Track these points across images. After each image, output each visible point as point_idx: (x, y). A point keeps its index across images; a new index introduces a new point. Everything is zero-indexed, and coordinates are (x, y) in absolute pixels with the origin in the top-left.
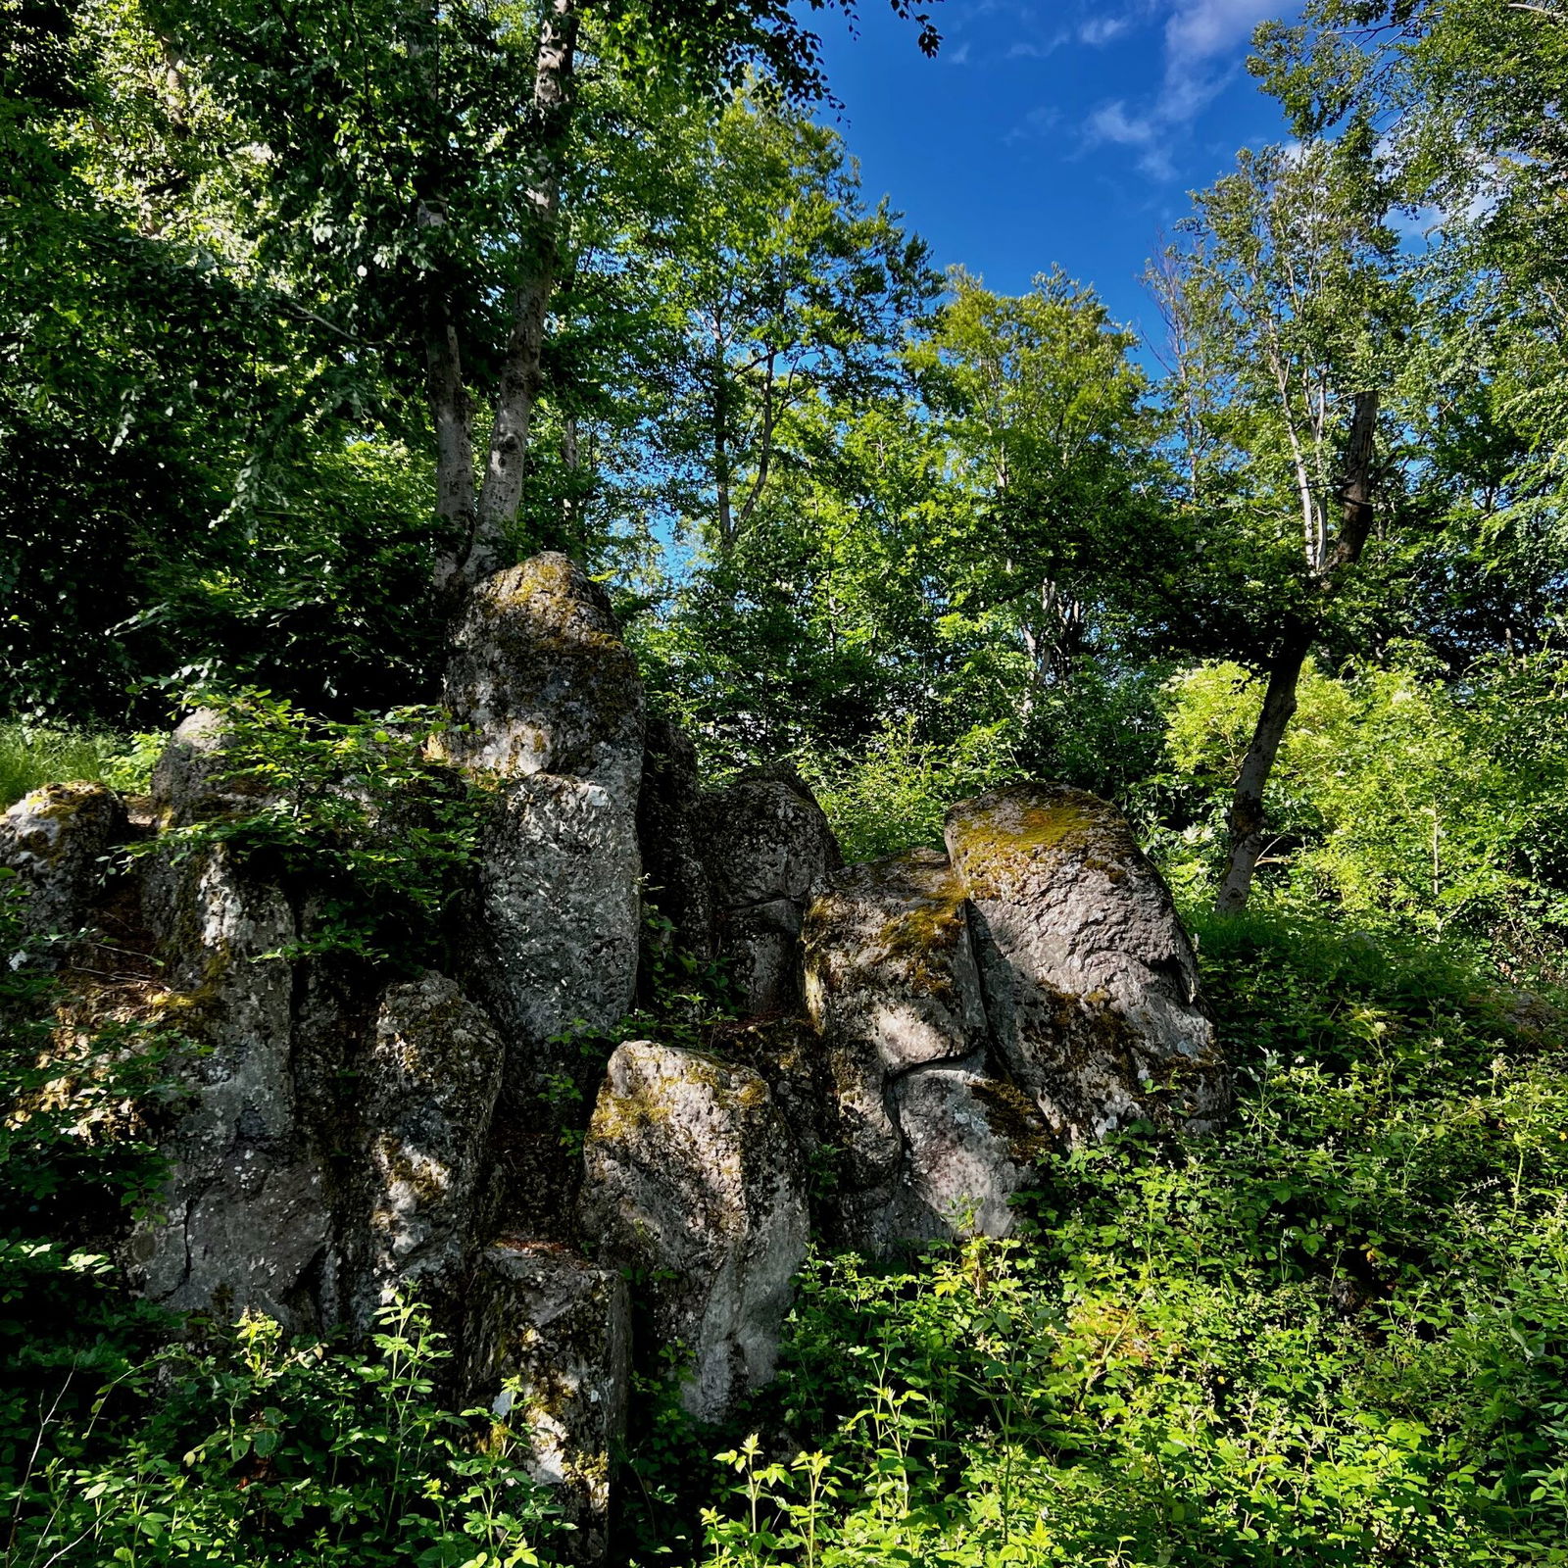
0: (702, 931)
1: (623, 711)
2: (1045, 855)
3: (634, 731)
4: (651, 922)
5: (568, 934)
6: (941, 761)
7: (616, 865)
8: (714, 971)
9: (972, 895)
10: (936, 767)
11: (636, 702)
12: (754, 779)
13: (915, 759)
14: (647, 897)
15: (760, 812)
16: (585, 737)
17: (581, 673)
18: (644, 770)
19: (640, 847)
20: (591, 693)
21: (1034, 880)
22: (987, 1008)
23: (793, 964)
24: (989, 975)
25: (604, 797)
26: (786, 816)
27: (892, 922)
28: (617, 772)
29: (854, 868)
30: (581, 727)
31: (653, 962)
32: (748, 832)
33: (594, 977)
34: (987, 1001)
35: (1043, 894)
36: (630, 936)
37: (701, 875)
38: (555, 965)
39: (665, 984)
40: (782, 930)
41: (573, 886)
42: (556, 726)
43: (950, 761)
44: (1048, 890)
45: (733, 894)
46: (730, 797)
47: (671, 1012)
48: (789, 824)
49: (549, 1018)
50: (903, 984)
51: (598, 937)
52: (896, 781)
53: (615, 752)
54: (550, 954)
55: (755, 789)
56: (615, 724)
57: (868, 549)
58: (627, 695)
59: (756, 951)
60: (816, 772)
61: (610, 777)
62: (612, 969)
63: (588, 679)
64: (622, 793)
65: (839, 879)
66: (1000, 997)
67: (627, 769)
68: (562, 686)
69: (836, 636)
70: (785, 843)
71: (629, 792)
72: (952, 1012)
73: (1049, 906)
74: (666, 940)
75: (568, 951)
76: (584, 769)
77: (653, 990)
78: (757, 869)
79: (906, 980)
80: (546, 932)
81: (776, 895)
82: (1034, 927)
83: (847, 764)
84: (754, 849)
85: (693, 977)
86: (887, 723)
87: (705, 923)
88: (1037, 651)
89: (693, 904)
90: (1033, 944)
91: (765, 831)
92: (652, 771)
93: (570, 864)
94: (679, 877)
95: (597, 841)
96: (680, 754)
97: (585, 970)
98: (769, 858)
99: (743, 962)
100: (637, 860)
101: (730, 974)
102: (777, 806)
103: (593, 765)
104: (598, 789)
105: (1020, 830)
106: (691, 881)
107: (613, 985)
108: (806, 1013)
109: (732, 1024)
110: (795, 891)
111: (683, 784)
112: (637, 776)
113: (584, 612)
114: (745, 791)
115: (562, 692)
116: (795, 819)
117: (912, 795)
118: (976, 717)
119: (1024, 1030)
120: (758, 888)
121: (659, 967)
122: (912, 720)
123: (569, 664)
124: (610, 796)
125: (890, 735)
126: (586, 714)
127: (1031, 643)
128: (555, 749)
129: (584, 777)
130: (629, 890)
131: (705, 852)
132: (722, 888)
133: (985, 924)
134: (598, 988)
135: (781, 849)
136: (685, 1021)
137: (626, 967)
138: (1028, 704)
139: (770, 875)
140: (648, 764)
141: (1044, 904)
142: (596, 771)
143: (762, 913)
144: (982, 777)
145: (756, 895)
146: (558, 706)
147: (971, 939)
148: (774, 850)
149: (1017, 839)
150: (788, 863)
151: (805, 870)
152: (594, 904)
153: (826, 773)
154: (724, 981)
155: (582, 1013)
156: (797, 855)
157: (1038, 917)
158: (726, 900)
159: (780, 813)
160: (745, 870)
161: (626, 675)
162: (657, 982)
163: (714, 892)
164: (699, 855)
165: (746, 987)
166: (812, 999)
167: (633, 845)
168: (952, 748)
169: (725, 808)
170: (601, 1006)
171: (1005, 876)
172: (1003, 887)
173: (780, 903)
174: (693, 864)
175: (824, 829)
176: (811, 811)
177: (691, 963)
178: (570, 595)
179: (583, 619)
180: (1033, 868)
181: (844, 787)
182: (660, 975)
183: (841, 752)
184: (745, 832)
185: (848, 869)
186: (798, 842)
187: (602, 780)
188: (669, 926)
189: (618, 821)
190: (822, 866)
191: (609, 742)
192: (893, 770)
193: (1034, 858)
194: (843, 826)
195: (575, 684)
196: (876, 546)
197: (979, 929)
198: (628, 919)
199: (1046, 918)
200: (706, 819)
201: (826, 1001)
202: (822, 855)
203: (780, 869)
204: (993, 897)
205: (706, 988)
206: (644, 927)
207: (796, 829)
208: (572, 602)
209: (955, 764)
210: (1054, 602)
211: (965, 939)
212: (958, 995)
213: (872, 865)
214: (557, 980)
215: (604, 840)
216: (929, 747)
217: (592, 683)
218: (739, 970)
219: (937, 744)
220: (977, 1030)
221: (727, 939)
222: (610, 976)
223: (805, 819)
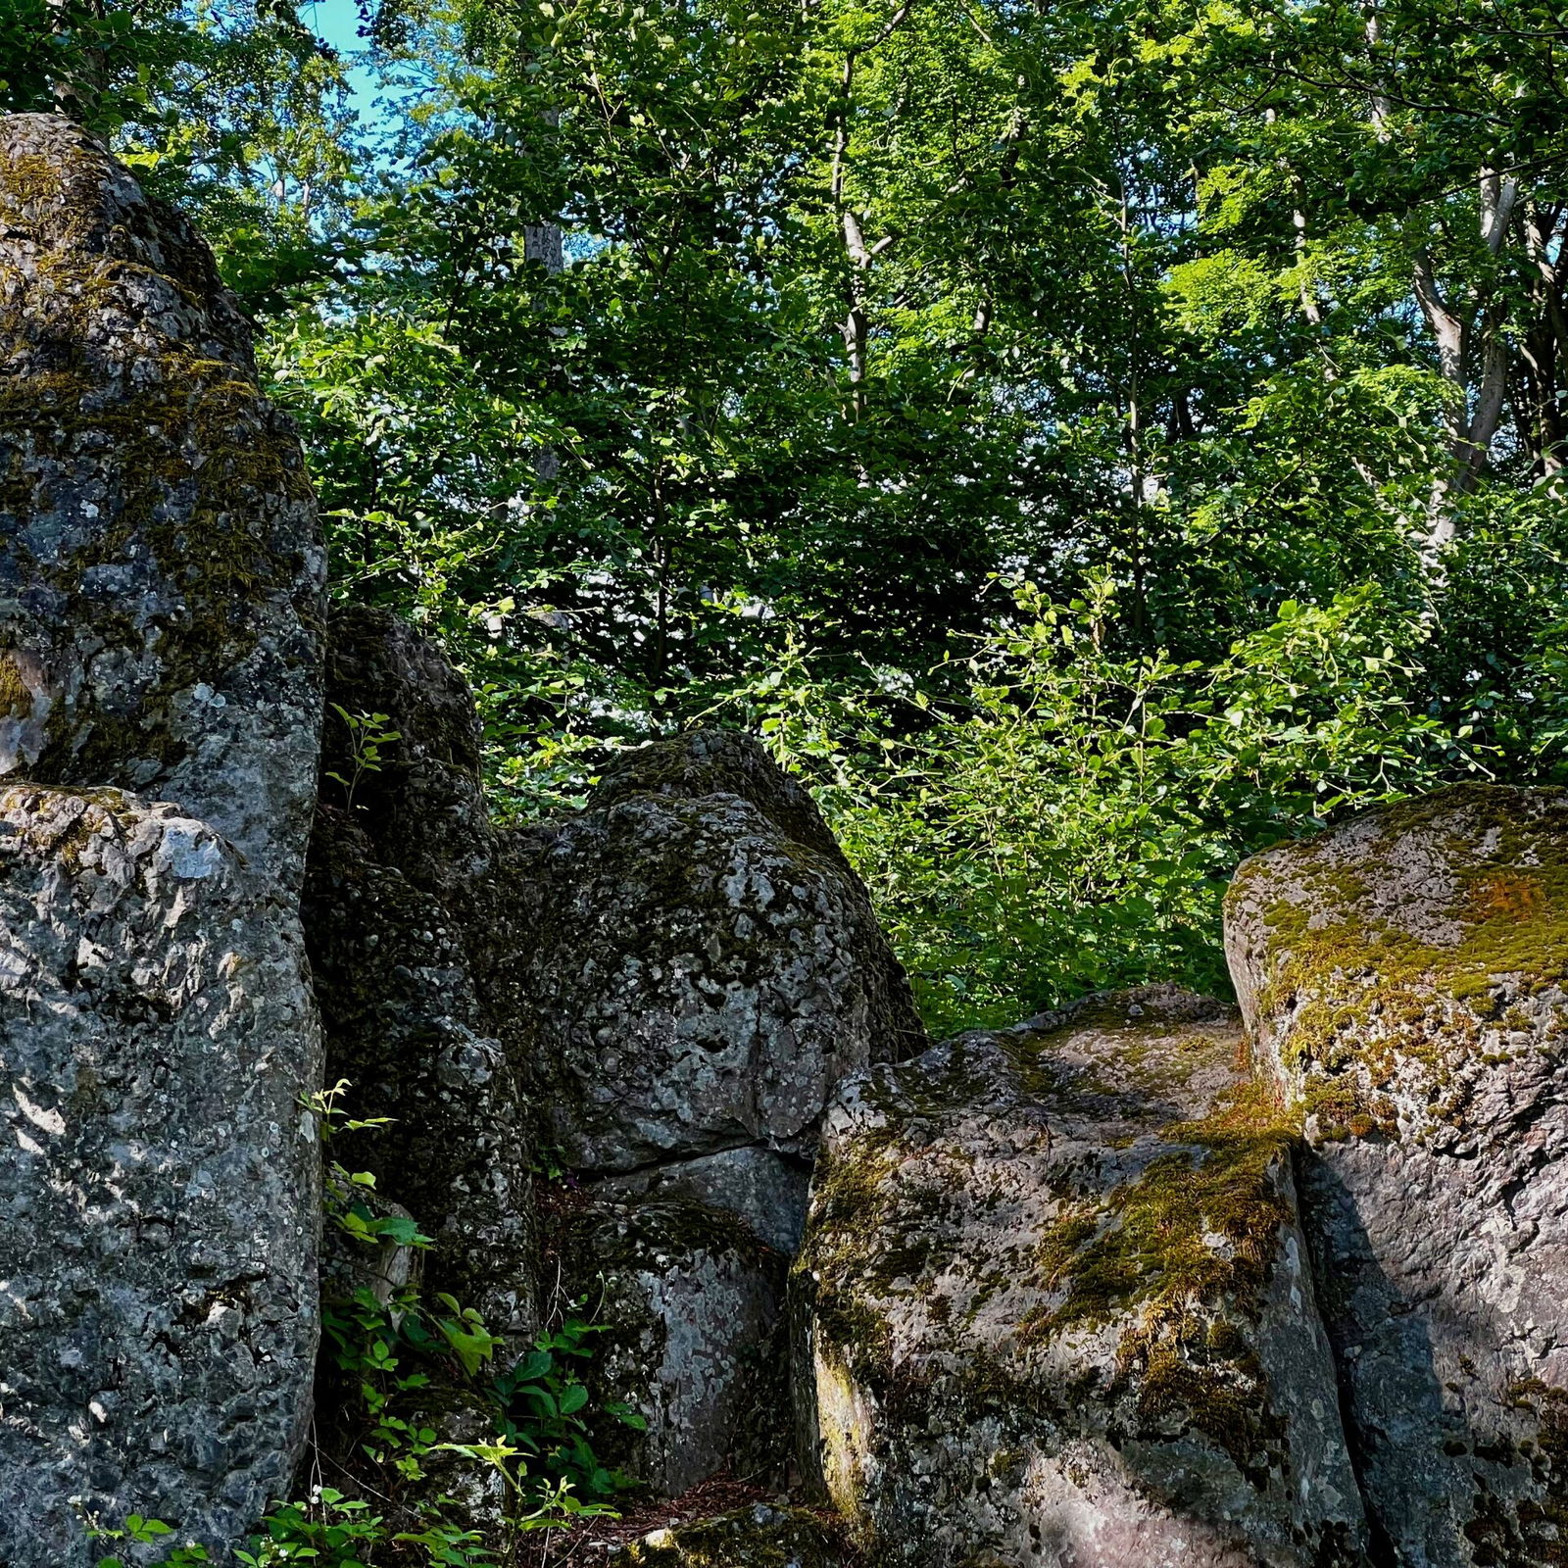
0: (507, 1249)
1: (258, 590)
2: (1525, 1006)
3: (295, 649)
4: (358, 1226)
5: (109, 1266)
6: (1195, 709)
7: (248, 1056)
8: (544, 1368)
9: (1310, 1129)
10: (1178, 726)
11: (298, 564)
12: (650, 784)
13: (1117, 703)
14: (344, 1149)
15: (671, 888)
16: (147, 670)
17: (131, 475)
18: (324, 763)
19: (321, 999)
20: (162, 539)
21: (1495, 1082)
22: (1360, 1464)
23: (781, 1340)
24: (1365, 1364)
25: (211, 849)
26: (749, 897)
27: (1073, 1211)
28: (247, 775)
29: (958, 1053)
30: (135, 642)
31: (359, 1342)
32: (639, 948)
33: (188, 1391)
34: (1361, 1443)
35: (1523, 1122)
36: (295, 1267)
37: (499, 1081)
38: (70, 1357)
39: (400, 1407)
40: (749, 1241)
41: (121, 1121)
42: (61, 637)
43: (1219, 707)
44: (1537, 1110)
45: (594, 1132)
46: (581, 841)
47: (419, 1489)
48: (760, 921)
49: (54, 1517)
50: (1111, 1397)
51: (199, 1272)
52: (1061, 771)
53: (238, 715)
54: (54, 1326)
55: (656, 815)
56: (238, 632)
57: (956, 63)
58: (271, 543)
59: (666, 1305)
60: (817, 743)
61: (226, 791)
62: (241, 1367)
63: (154, 495)
64: (260, 836)
65: (914, 1084)
66: (1399, 1432)
67: (276, 765)
68: (76, 518)
69: (862, 324)
70: (749, 980)
71: (280, 834)
72: (1259, 1478)
73: (1540, 1159)
74: (398, 1275)
75: (113, 1316)
76: (148, 767)
77: (362, 1426)
78: (665, 1059)
79: (1121, 1387)
80: (43, 1260)
81: (723, 1136)
82: (1496, 1223)
83: (907, 720)
84: (655, 996)
85: (480, 1382)
86: (1027, 594)
87: (513, 1223)
88: (1465, 361)
89: (478, 1164)
90: (1499, 1270)
91: (692, 944)
92: (347, 771)
93: (111, 1056)
94: (431, 1086)
95: (193, 982)
96: (430, 716)
97: (164, 1371)
98: (703, 1023)
99: (629, 1338)
100: (311, 1039)
101: (588, 1369)
102: (721, 865)
103: (174, 754)
104: (190, 827)
105: (1453, 931)
106: (471, 1097)
107: (244, 1414)
108: (815, 1490)
109: (602, 1526)
110: (781, 1122)
111: (442, 801)
112: (303, 784)
113: (138, 295)
114: (624, 824)
115: (77, 535)
116: (776, 905)
117: (1106, 812)
118: (1290, 574)
119: (1472, 1531)
120: (668, 1114)
121: (382, 1357)
122: (1104, 587)
123: (96, 451)
124: (227, 849)
125: (1041, 632)
126: (149, 601)
127: (1448, 338)
128: (60, 708)
129: (148, 790)
130: (290, 1129)
131: (505, 1010)
132: (562, 1111)
133: (1351, 1214)
134: (199, 1425)
135: (738, 997)
136: (462, 1519)
137: (284, 1360)
138: (1442, 533)
139: (706, 1077)
140: (336, 744)
141: (1526, 1150)
142: (182, 773)
143: (685, 1188)
144: (1318, 755)
145: (665, 1137)
146: (67, 579)
147: (1312, 1261)
148: (716, 1001)
149: (1442, 960)
150: (759, 1039)
151: (810, 1060)
152: (184, 1173)
153: (849, 746)
154: (577, 1396)
155: (154, 1506)
156: (785, 1014)
157: (1508, 1192)
158: (574, 1150)
159: (734, 888)
160: (629, 1059)
161: (268, 483)
162: (378, 1402)
163: (541, 1127)
164: (492, 1018)
165: (637, 1411)
166: (837, 1444)
167: (298, 995)
168: (1220, 671)
169: (565, 877)
170: (211, 1479)
171: (1409, 1069)
172: (1404, 1103)
173: (736, 1159)
174: (475, 1046)
175: (866, 939)
176: (828, 879)
177: (474, 1342)
178: (95, 245)
179: (136, 316)
180: (1491, 1043)
181: (905, 789)
182: (382, 1380)
183: (892, 679)
184: (624, 946)
185: (941, 1054)
186: (789, 977)
187: (202, 798)
188: (407, 1232)
189: (252, 922)
190: (860, 1044)
191: (221, 682)
192: (1050, 736)
193: (1492, 1015)
194: (903, 908)
195: (118, 512)
196: (984, 57)
197: (1331, 1228)
198: (287, 1214)
199: (1533, 1194)
200: (510, 907)
201: (881, 1452)
202: (861, 1011)
203: (736, 1057)
204: (1373, 1134)
205: (521, 1413)
206: (335, 1239)
207: (778, 936)
208: (101, 266)
209: (1234, 716)
210: (1514, 218)
211: (1293, 1261)
212: (1275, 1427)
213: (1011, 1040)
214: (76, 1404)
215: (212, 981)
216: (1157, 669)
217: (168, 509)
218: (616, 1363)
219: (1178, 657)
220: (1333, 1533)
221: (584, 1267)
222: (237, 1387)
223: (809, 905)
